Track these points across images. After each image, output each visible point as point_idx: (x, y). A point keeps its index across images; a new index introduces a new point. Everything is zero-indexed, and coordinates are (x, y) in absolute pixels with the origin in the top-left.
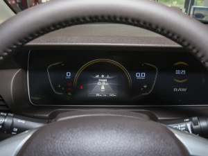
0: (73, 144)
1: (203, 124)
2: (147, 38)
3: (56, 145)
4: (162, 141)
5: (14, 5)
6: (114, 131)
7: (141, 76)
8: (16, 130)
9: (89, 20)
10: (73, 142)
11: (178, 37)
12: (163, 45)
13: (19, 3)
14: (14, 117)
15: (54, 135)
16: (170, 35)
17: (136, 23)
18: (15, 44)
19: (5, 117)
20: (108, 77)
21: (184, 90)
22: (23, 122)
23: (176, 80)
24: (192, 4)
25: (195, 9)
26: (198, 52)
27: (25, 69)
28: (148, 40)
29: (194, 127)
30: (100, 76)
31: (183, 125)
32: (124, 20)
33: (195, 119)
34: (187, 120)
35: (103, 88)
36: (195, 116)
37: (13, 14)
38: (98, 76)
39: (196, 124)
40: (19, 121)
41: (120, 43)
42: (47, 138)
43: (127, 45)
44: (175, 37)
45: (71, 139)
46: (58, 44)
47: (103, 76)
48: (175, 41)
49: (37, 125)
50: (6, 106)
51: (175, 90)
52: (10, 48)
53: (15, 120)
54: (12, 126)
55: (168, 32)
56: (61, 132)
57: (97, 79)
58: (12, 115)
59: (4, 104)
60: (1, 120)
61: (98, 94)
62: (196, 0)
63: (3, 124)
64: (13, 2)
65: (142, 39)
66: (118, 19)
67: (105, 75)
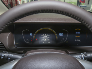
0: (36, 67)
1: (89, 55)
2: (64, 19)
3: (28, 67)
4: (74, 64)
5: (8, 5)
6: (53, 61)
8: (10, 59)
10: (35, 66)
11: (80, 19)
12: (71, 22)
14: (8, 53)
15: (27, 63)
17: (62, 13)
19: (5, 53)
20: (48, 35)
21: (79, 40)
22: (13, 55)
23: (76, 36)
26: (88, 25)
27: (13, 33)
29: (85, 56)
30: (44, 35)
31: (80, 56)
32: (56, 12)
33: (85, 53)
34: (82, 53)
35: (45, 40)
37: (8, 9)
38: (43, 35)
39: (86, 55)
40: (11, 55)
41: (53, 21)
42: (24, 64)
43: (56, 22)
44: (79, 19)
45: (34, 64)
46: (27, 22)
47: (45, 35)
50: (5, 48)
51: (76, 40)
52: (7, 24)
54: (8, 57)
56: (30, 61)
57: (43, 36)
58: (8, 52)
59: (4, 47)
60: (3, 55)
61: (43, 43)
62: (81, 3)
63: (4, 56)
64: (7, 4)
65: (62, 19)
66: (54, 11)
67: (46, 35)
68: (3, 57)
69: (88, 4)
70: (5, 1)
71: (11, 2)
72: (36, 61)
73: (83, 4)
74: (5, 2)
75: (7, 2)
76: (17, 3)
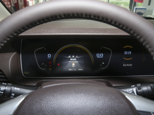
1: (145, 88)
3: (42, 105)
4: (117, 101)
5: (11, 8)
7: (100, 56)
8: (14, 95)
9: (63, 17)
10: (54, 102)
12: (116, 34)
13: (13, 7)
14: (12, 86)
15: (41, 98)
16: (121, 26)
17: (97, 18)
18: (12, 35)
19: (6, 86)
20: (77, 57)
21: (131, 65)
22: (18, 89)
23: (125, 59)
24: (135, 5)
25: (136, 9)
26: (141, 38)
27: (19, 52)
28: (105, 30)
29: (138, 91)
30: (71, 56)
31: (131, 90)
32: (88, 17)
33: (139, 85)
34: (133, 86)
35: (73, 65)
36: (138, 83)
37: (9, 14)
39: (139, 88)
40: (16, 88)
42: (36, 100)
44: (124, 28)
45: (53, 100)
47: (73, 56)
48: (125, 30)
49: (28, 91)
50: (6, 78)
51: (124, 65)
52: (9, 37)
53: (13, 88)
54: (11, 92)
55: (120, 24)
56: (45, 96)
58: (10, 84)
59: (4, 77)
60: (3, 88)
61: (70, 70)
62: (137, 3)
63: (4, 91)
64: (10, 6)
65: (101, 30)
66: (84, 16)
67: (75, 56)
68: (2, 93)
69: (149, 4)
70: (5, 1)
71: (16, 2)
72: (55, 94)
73: (139, 5)
74: (6, 3)
75: (9, 3)
76: (26, 4)
